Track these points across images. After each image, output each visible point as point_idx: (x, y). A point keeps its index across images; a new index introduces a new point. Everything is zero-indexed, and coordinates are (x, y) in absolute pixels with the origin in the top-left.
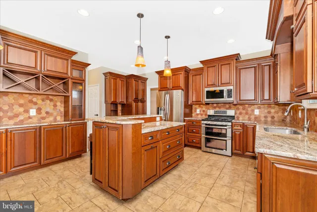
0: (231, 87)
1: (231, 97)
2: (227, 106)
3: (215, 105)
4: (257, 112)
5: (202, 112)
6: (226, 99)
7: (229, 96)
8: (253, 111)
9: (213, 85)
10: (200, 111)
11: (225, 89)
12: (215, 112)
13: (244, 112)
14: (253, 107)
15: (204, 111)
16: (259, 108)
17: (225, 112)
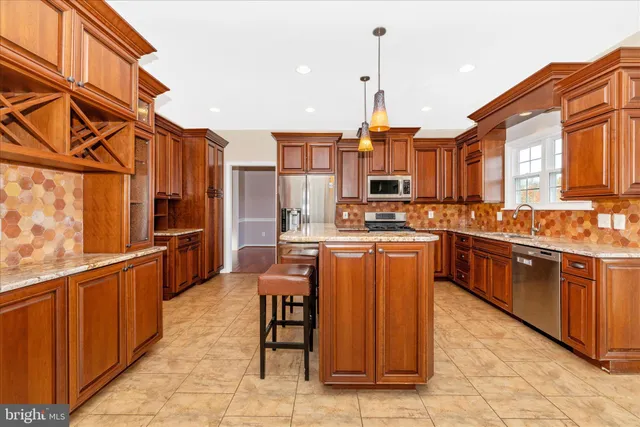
0: (409, 178)
1: (408, 193)
2: (393, 206)
3: (374, 205)
4: (431, 215)
5: (352, 217)
6: (401, 195)
7: (406, 190)
8: (427, 213)
9: (382, 172)
10: (349, 215)
11: (400, 179)
12: (378, 216)
13: (416, 214)
14: (426, 207)
15: (356, 215)
16: (434, 209)
17: (393, 216)
